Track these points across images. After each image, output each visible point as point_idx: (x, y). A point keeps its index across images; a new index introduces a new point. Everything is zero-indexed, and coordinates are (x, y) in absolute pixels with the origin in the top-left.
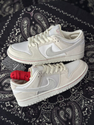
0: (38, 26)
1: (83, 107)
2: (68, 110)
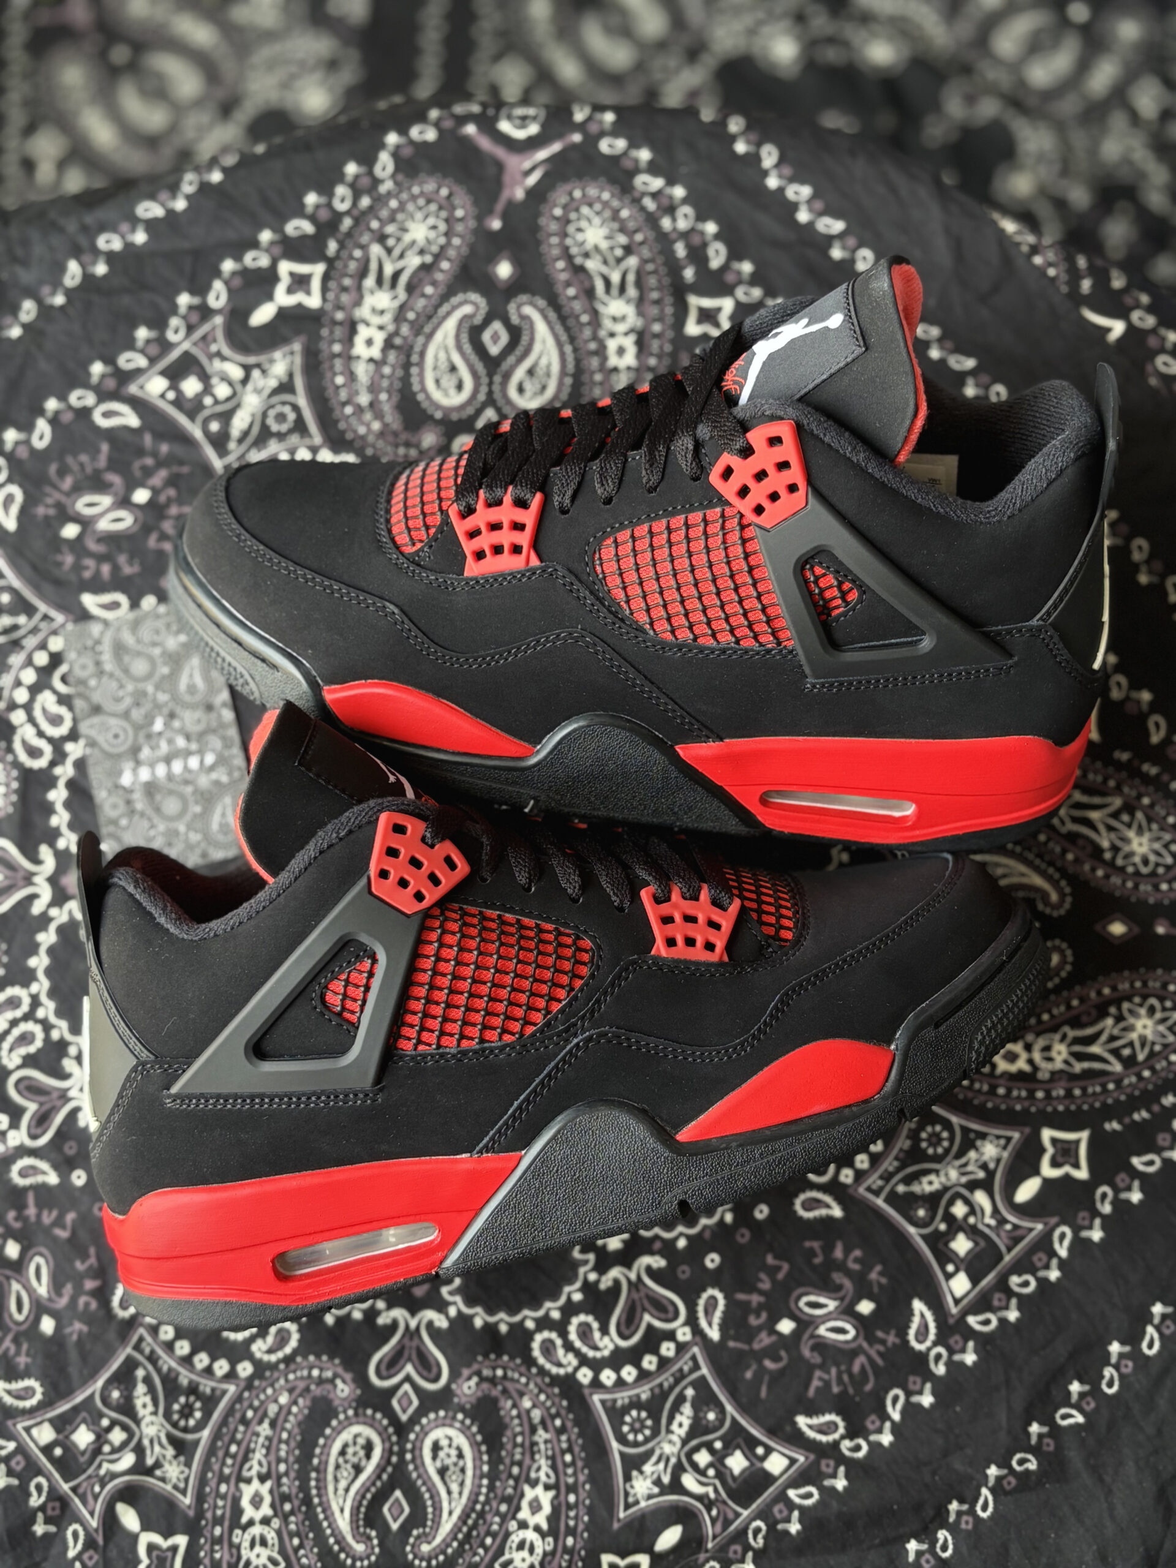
0: (541, 329)
1: (650, 1497)
2: (446, 1450)
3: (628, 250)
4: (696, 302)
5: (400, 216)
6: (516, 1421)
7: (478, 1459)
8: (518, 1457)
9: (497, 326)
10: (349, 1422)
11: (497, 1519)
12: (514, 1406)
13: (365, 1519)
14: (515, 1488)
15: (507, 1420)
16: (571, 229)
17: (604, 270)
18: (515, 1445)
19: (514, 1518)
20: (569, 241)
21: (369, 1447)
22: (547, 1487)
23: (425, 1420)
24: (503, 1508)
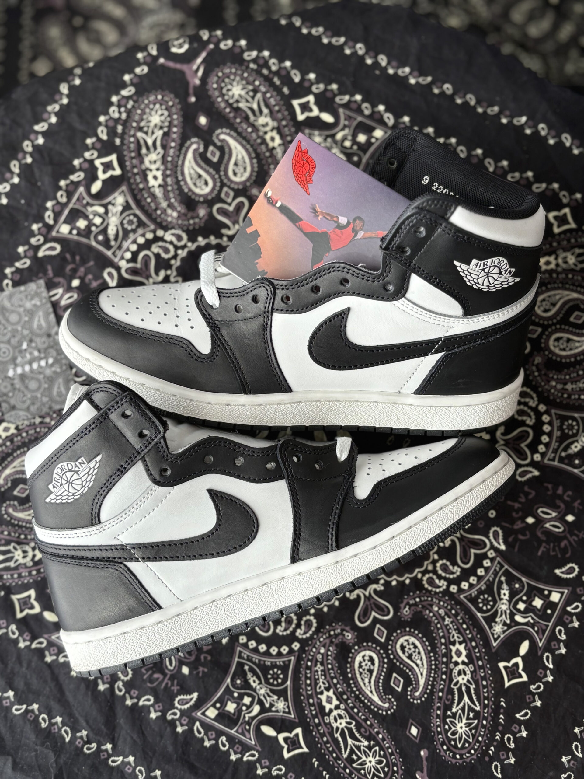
0: (232, 142)
1: (504, 632)
2: (408, 647)
3: (255, 91)
4: (296, 103)
5: (145, 117)
6: (434, 618)
7: (423, 643)
8: (441, 634)
9: (211, 148)
10: (357, 652)
11: (444, 666)
12: (430, 612)
13: (384, 692)
14: (446, 648)
15: (429, 619)
16: (224, 91)
17: (248, 105)
18: (438, 629)
19: (451, 662)
20: (226, 97)
21: (371, 660)
22: (460, 643)
23: (392, 638)
24: (445, 660)
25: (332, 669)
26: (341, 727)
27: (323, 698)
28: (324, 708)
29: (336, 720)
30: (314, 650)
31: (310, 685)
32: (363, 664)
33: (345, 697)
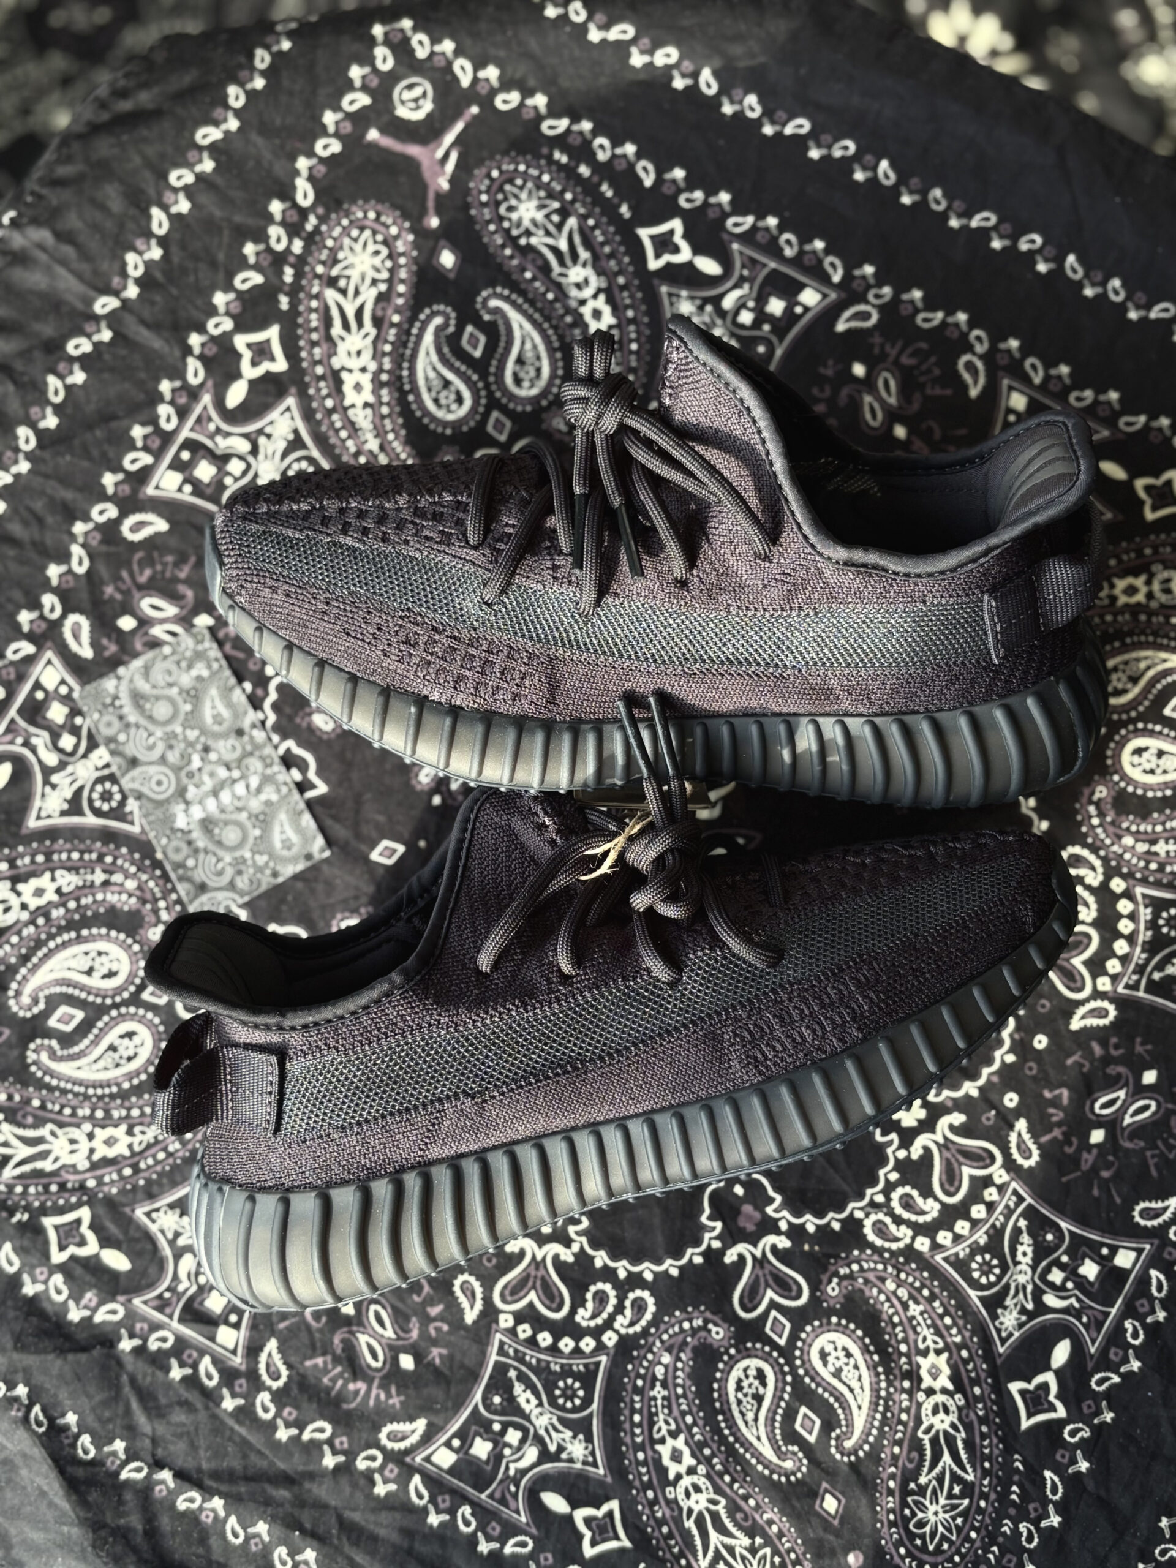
0: (515, 317)
1: (1021, 1326)
2: (834, 1354)
3: (565, 212)
4: (645, 235)
5: (341, 255)
6: (887, 1305)
7: (865, 1350)
9: (471, 329)
10: (733, 1361)
11: (904, 1396)
12: (880, 1291)
13: (783, 1439)
14: (910, 1363)
15: (878, 1305)
16: (502, 210)
17: (550, 241)
18: (894, 1326)
19: (919, 1389)
20: (506, 224)
21: (761, 1376)
22: (938, 1352)
23: (803, 1335)
24: (906, 1384)
25: (684, 1396)
26: (696, 1509)
27: (665, 1451)
28: (665, 1470)
29: (688, 1495)
30: (650, 1356)
31: (640, 1425)
32: (745, 1384)
33: (707, 1452)
